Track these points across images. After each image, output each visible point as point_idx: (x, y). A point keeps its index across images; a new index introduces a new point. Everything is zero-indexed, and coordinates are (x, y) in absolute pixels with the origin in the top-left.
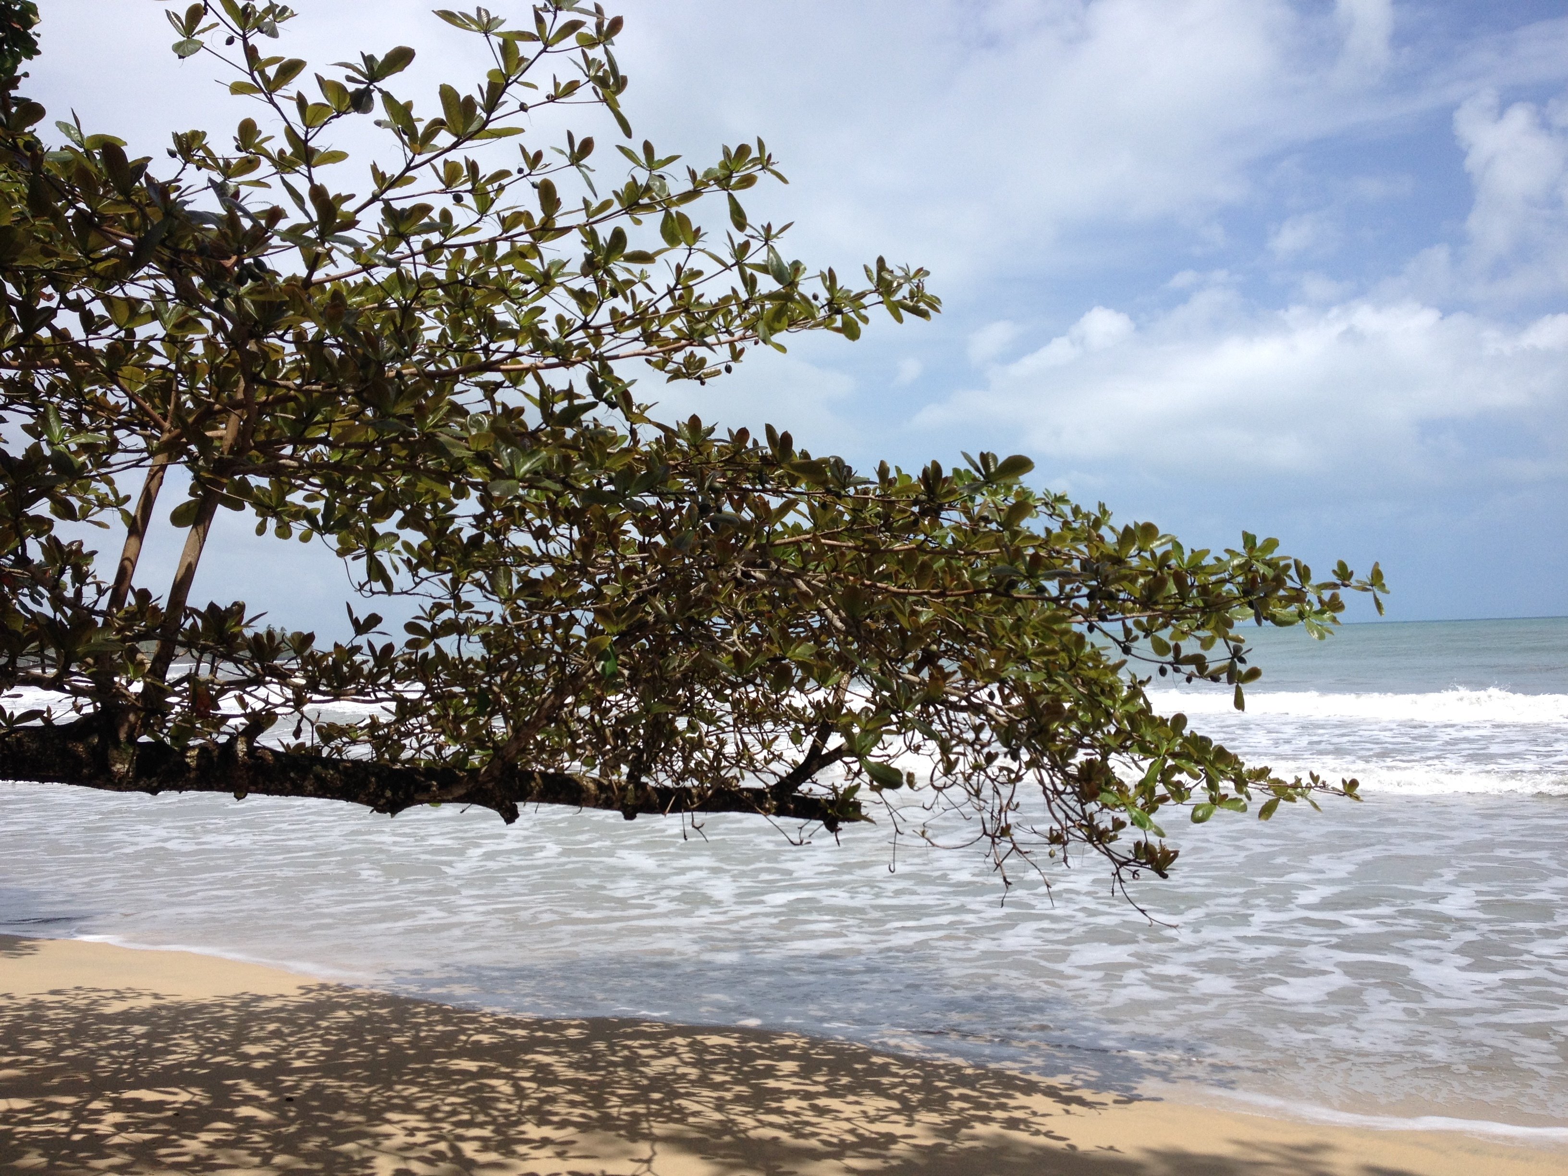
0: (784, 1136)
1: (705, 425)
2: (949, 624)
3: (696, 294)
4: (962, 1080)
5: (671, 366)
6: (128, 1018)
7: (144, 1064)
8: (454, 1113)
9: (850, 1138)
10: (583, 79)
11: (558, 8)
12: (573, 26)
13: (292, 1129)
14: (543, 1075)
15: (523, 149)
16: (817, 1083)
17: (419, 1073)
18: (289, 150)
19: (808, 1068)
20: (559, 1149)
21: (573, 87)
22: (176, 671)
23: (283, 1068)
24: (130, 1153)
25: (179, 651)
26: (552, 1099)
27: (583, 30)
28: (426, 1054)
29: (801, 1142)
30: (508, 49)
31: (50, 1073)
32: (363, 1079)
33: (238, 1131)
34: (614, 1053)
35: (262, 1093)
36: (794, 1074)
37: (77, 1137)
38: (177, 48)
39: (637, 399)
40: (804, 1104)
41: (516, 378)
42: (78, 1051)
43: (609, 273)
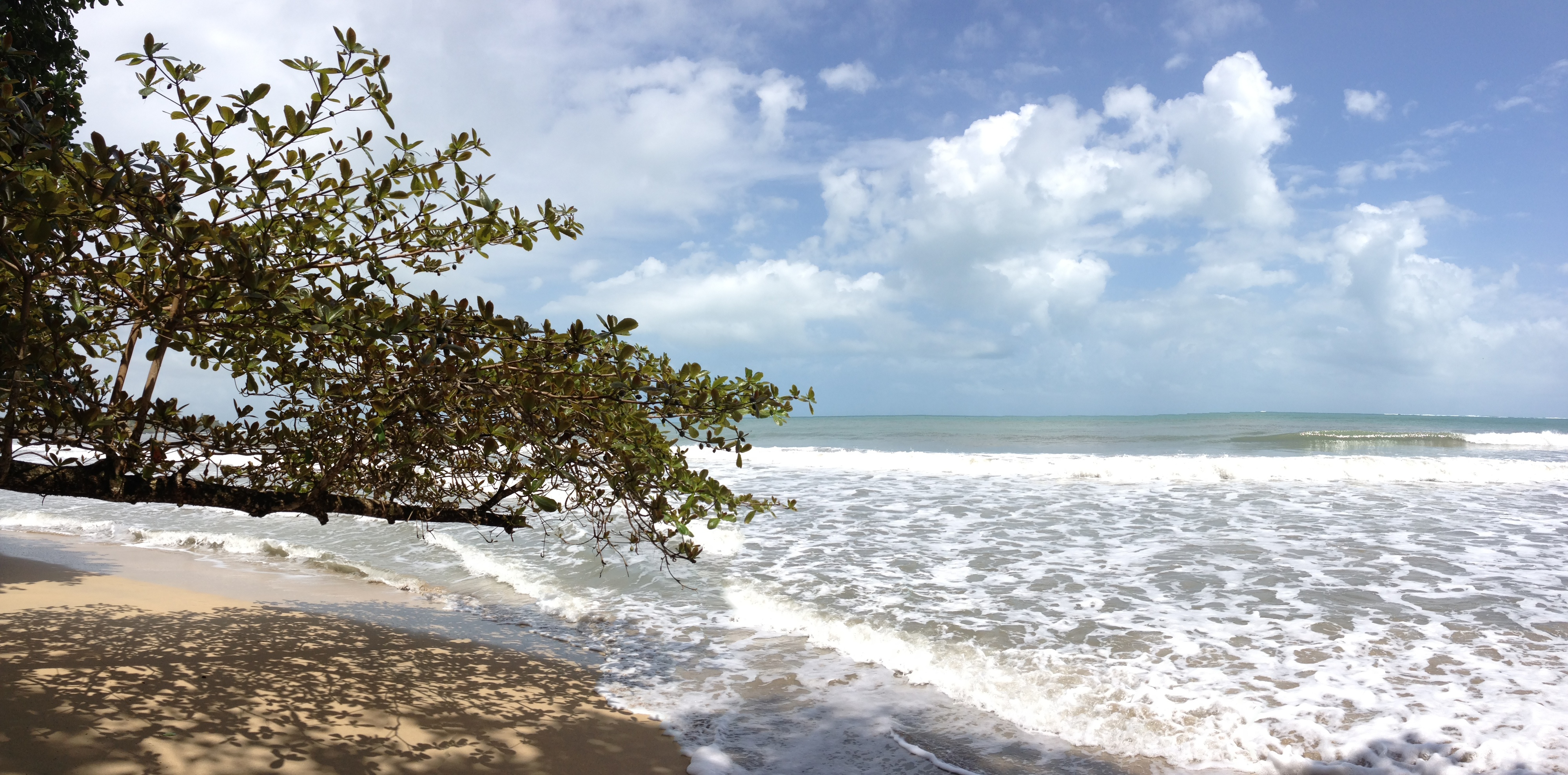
0: (480, 712)
1: (440, 297)
2: (581, 416)
3: (432, 219)
4: (575, 676)
5: (417, 264)
6: (124, 622)
7: (130, 651)
8: (294, 692)
9: (519, 713)
10: (366, 95)
11: (352, 52)
12: (361, 62)
13: (205, 696)
14: (344, 672)
15: (331, 140)
16: (499, 678)
17: (275, 665)
18: (203, 150)
19: (493, 670)
20: (352, 719)
21: (360, 100)
22: (145, 437)
23: (201, 657)
24: (116, 706)
25: (148, 426)
26: (348, 686)
27: (366, 65)
28: (279, 654)
29: (490, 716)
30: (323, 81)
31: (80, 653)
32: (244, 667)
33: (176, 695)
34: (383, 658)
35: (190, 672)
36: (485, 673)
37: (90, 694)
38: (141, 92)
39: (397, 281)
40: (492, 692)
41: (327, 271)
42: (97, 641)
43: (382, 206)
